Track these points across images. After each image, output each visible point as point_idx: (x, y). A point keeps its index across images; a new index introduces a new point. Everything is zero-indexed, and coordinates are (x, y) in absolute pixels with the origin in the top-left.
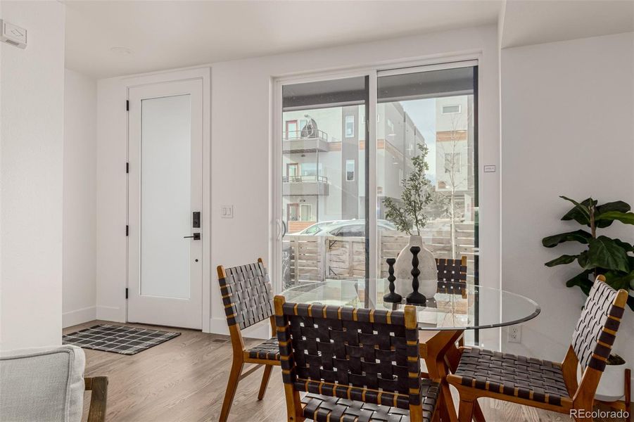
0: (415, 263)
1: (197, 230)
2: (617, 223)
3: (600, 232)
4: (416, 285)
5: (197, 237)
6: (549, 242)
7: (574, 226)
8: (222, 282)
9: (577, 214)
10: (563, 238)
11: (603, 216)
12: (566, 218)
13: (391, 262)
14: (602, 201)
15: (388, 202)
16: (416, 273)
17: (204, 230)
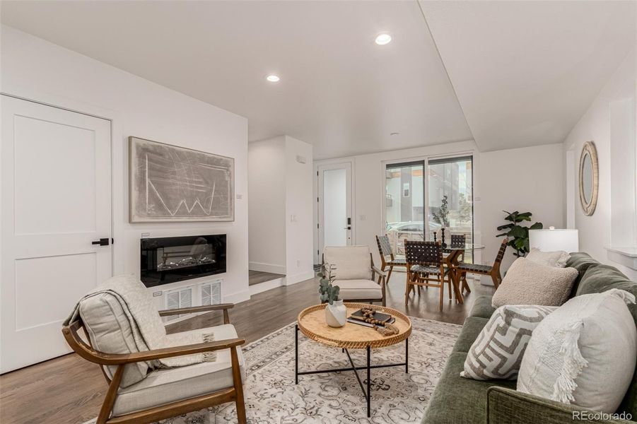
0: (443, 233)
1: (349, 226)
2: (524, 220)
3: (517, 224)
4: (443, 240)
5: (349, 228)
6: (499, 229)
7: (509, 222)
8: (378, 240)
9: (509, 218)
10: (504, 227)
11: (519, 218)
12: (506, 219)
13: (435, 233)
14: (521, 212)
15: (433, 209)
16: (443, 237)
17: (352, 225)
